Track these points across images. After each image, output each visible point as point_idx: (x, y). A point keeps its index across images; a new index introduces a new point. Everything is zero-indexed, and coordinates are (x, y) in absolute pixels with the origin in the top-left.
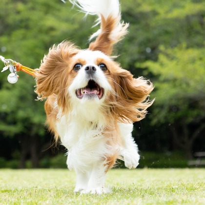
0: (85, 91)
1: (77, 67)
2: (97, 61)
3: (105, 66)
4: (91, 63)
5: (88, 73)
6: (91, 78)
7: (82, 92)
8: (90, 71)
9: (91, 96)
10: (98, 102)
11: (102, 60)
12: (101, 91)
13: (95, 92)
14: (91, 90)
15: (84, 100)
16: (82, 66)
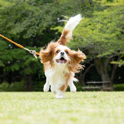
0: (60, 61)
1: (57, 52)
2: (65, 50)
3: (68, 52)
4: (63, 51)
5: (61, 54)
6: (62, 57)
7: (59, 61)
8: (62, 54)
9: (62, 62)
10: (64, 65)
11: (67, 50)
12: (66, 61)
13: (64, 61)
14: (62, 60)
15: (59, 64)
16: (60, 51)
